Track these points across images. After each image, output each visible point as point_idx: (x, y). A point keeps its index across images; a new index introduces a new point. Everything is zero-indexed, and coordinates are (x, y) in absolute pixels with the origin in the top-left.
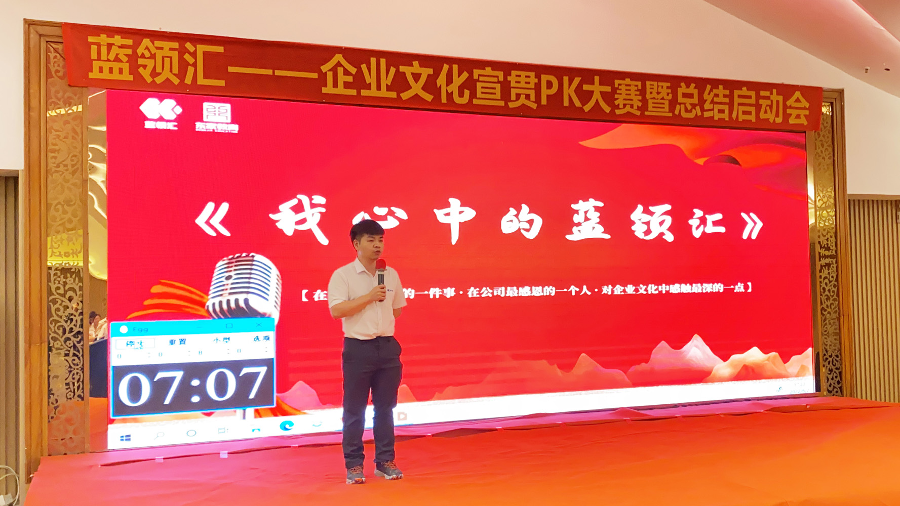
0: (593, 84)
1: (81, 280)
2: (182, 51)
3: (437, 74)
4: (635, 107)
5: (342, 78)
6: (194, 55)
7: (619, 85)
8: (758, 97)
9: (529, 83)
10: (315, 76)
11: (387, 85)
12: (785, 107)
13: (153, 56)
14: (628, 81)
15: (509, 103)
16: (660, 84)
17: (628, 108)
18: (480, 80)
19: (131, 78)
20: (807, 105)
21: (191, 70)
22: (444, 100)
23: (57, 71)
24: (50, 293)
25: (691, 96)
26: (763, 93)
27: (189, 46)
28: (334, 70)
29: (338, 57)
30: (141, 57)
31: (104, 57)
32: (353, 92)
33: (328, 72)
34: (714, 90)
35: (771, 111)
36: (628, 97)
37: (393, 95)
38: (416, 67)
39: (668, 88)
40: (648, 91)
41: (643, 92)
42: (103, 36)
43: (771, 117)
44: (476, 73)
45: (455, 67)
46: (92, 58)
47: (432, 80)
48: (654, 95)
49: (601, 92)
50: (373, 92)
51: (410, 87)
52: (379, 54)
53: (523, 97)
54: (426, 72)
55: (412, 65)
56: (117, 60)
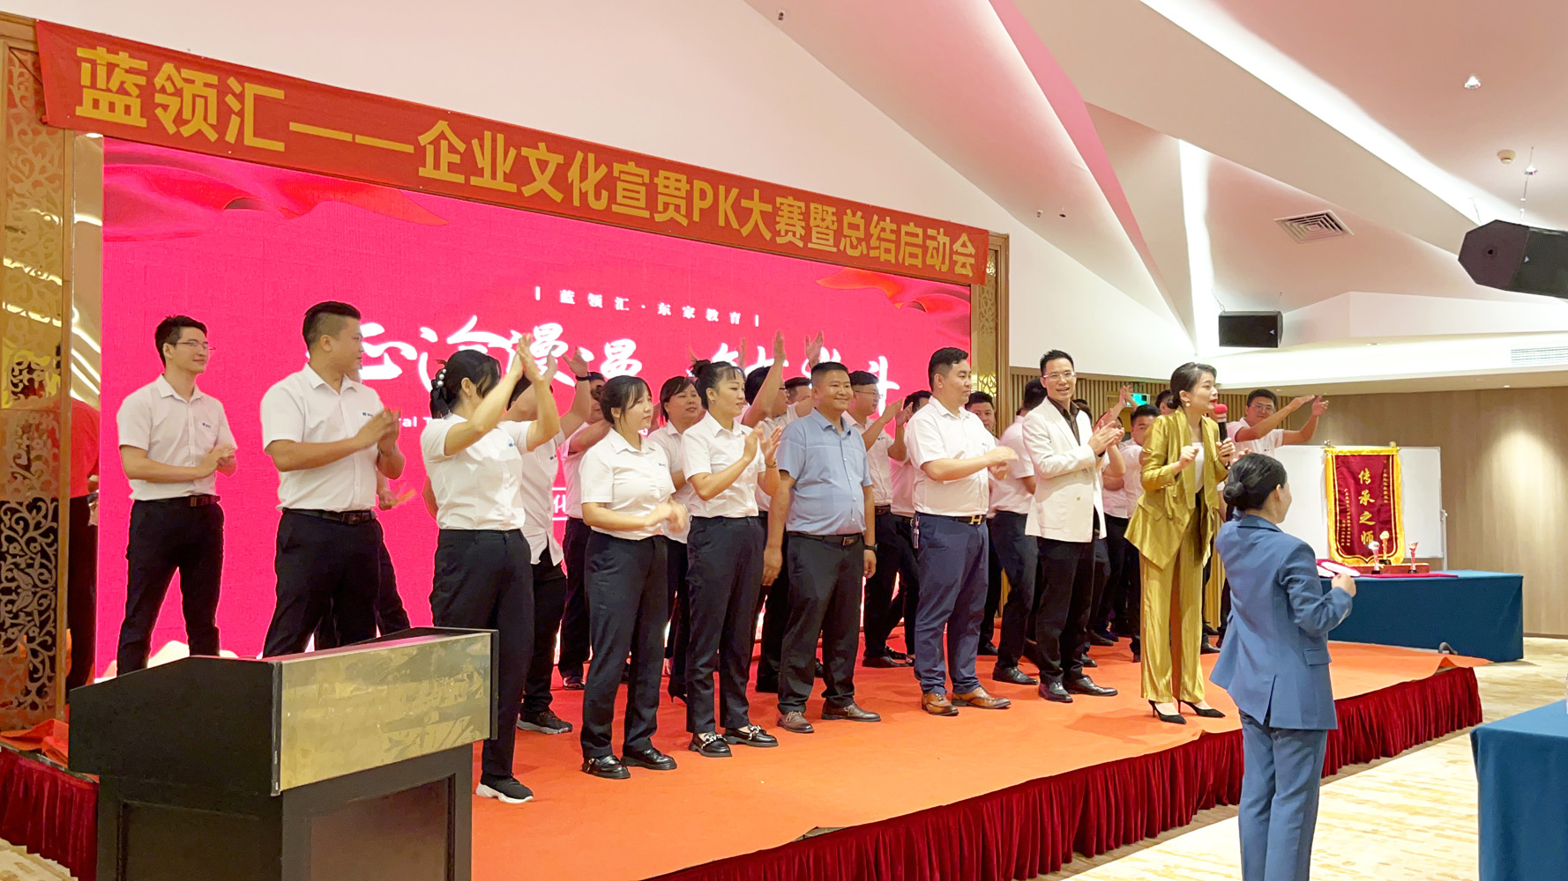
0: (752, 199)
2: (223, 90)
3: (568, 164)
4: (798, 236)
5: (446, 157)
6: (240, 97)
7: (782, 204)
9: (679, 190)
10: (410, 149)
11: (504, 172)
12: (952, 252)
13: (178, 93)
14: (790, 200)
15: (656, 216)
16: (825, 208)
17: (790, 237)
18: (622, 178)
19: (143, 123)
20: (973, 251)
21: (235, 120)
22: (576, 203)
23: (23, 98)
25: (857, 227)
26: (931, 232)
27: (232, 82)
28: (436, 143)
29: (442, 126)
30: (159, 92)
31: (101, 83)
32: (460, 179)
33: (428, 146)
34: (881, 223)
35: (938, 256)
36: (791, 222)
37: (512, 188)
38: (542, 151)
39: (833, 214)
40: (813, 215)
41: (806, 216)
42: (101, 51)
43: (937, 263)
44: (617, 167)
45: (591, 157)
46: (82, 84)
47: (562, 170)
48: (818, 222)
49: (761, 212)
50: (485, 181)
51: (534, 180)
52: (497, 127)
53: (672, 208)
54: (555, 159)
55: (537, 148)
56: (122, 90)
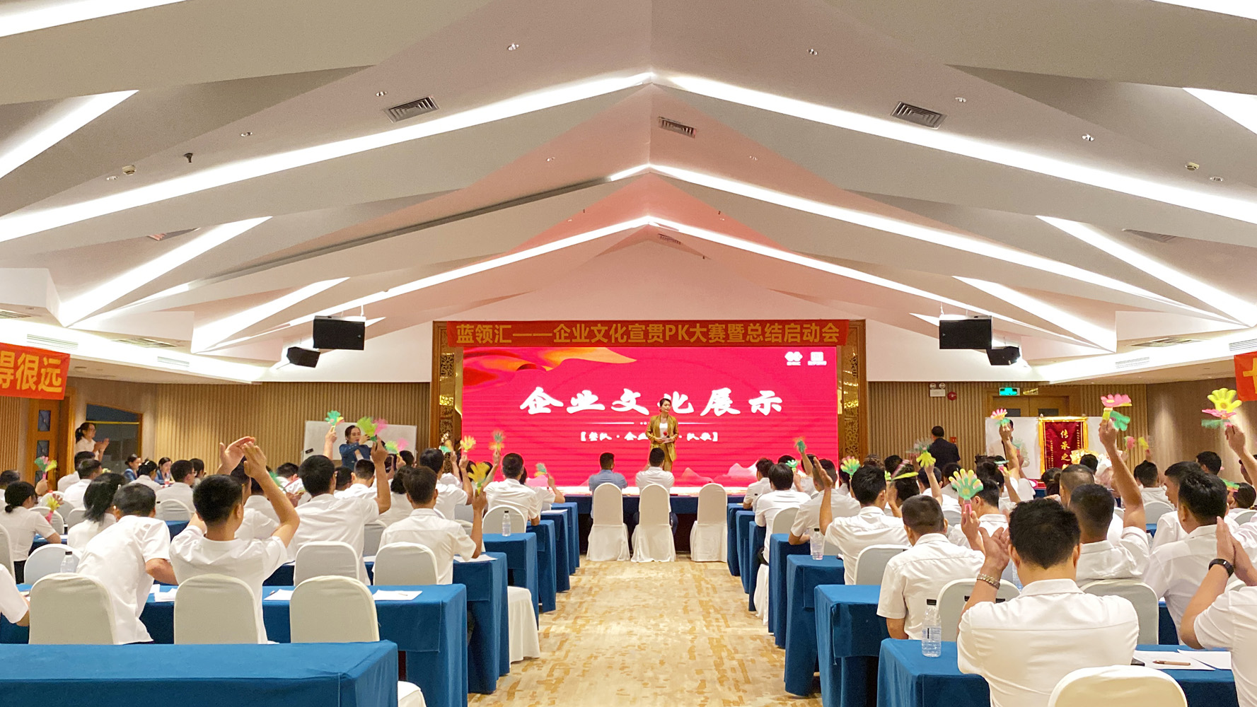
0: (696, 327)
1: (452, 427)
2: (494, 329)
3: (610, 329)
4: (721, 338)
5: (563, 335)
6: (499, 330)
7: (712, 327)
8: (802, 328)
9: (659, 330)
10: (551, 335)
11: (585, 335)
12: (821, 333)
13: (482, 332)
14: (717, 325)
15: (648, 340)
16: (737, 325)
17: (717, 339)
18: (632, 331)
19: (473, 342)
20: (838, 330)
21: (497, 336)
22: (613, 341)
24: (440, 432)
25: (757, 330)
26: (805, 326)
27: (497, 326)
28: (560, 331)
29: (562, 325)
30: (477, 333)
31: (462, 334)
32: (569, 341)
33: (557, 333)
34: (772, 326)
35: (811, 335)
36: (717, 333)
37: (588, 341)
38: (600, 327)
39: (742, 327)
40: (729, 329)
41: (726, 330)
42: (463, 325)
43: (811, 339)
44: (630, 327)
45: (619, 325)
46: (458, 335)
47: (607, 332)
48: (733, 331)
49: (701, 332)
50: (578, 340)
51: (596, 337)
52: (581, 322)
53: (656, 337)
54: (604, 329)
55: (598, 326)
56: (468, 334)
